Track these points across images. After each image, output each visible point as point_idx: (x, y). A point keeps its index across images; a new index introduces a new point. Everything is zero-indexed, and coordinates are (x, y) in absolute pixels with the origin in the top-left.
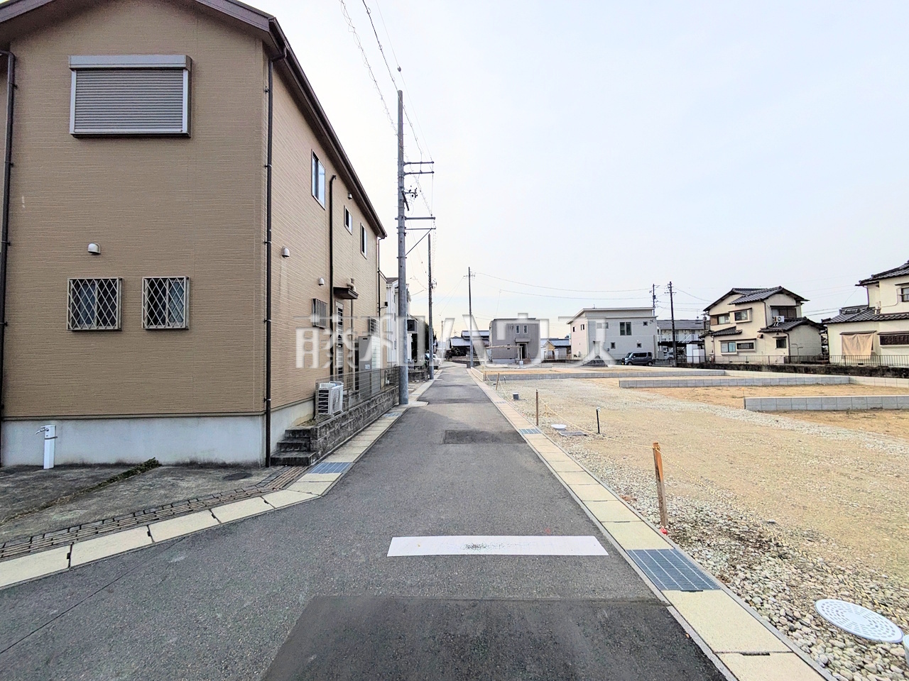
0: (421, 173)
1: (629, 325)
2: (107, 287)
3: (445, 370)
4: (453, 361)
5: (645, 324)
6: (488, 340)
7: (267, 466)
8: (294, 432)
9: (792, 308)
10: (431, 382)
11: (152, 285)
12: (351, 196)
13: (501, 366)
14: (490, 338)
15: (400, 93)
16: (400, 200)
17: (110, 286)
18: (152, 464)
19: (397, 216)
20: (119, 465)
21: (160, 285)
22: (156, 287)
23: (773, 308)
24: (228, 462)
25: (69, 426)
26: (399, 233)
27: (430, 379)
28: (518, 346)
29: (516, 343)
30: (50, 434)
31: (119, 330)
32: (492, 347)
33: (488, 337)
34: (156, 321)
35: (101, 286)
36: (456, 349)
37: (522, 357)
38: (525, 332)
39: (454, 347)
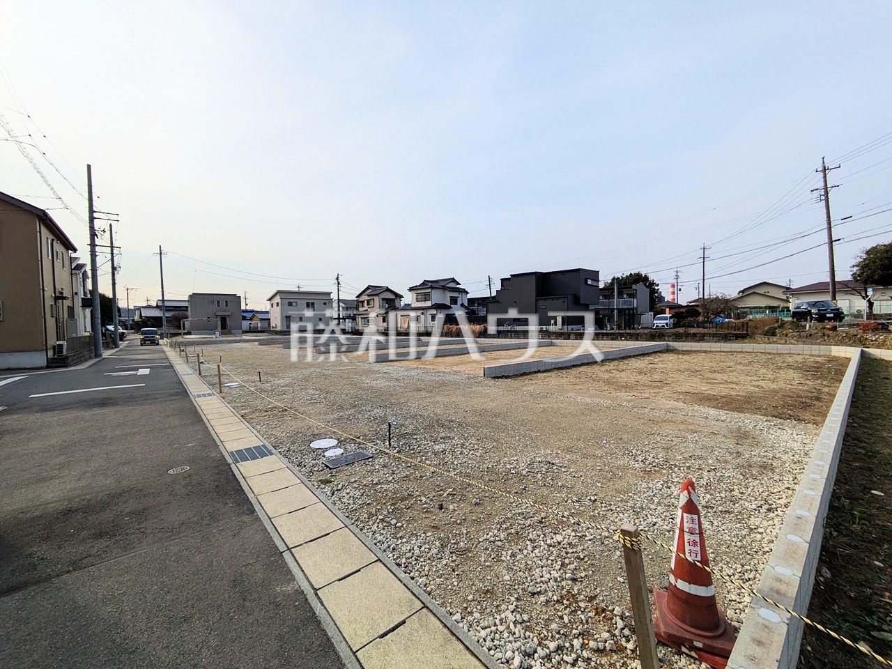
1: (313, 304)
5: (325, 304)
10: (117, 349)
13: (200, 336)
15: (89, 167)
16: (90, 234)
19: (89, 243)
26: (91, 251)
27: (116, 347)
28: (219, 319)
29: (217, 316)
32: (190, 319)
36: (148, 320)
37: (222, 329)
38: (227, 306)
39: (146, 317)
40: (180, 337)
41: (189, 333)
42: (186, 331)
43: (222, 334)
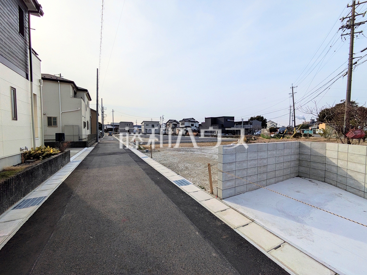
1: (154, 125)
5: (157, 125)
9: (176, 124)
23: (173, 124)
36: (109, 129)
42: (119, 133)
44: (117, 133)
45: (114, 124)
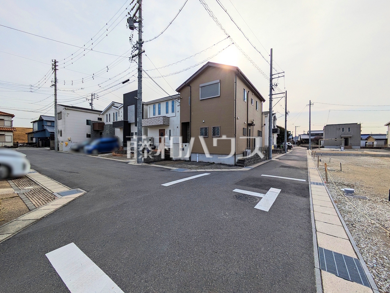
0: (279, 77)
2: (206, 128)
3: (294, 150)
4: (301, 146)
6: (323, 135)
7: (235, 166)
8: (240, 160)
10: (284, 154)
11: (213, 128)
12: (253, 94)
13: (329, 149)
14: (324, 135)
16: (270, 89)
17: (206, 129)
18: (214, 163)
19: (269, 94)
20: (208, 162)
21: (215, 128)
22: (214, 128)
24: (227, 164)
25: (200, 154)
26: (270, 101)
28: (343, 139)
29: (342, 137)
30: (197, 156)
31: (208, 137)
32: (324, 139)
33: (323, 134)
34: (214, 135)
35: (205, 129)
36: (303, 140)
37: (345, 145)
38: (349, 131)
39: (302, 139)
40: (318, 149)
41: (323, 147)
42: (321, 146)
43: (345, 148)
44: (318, 147)
45: (311, 133)
